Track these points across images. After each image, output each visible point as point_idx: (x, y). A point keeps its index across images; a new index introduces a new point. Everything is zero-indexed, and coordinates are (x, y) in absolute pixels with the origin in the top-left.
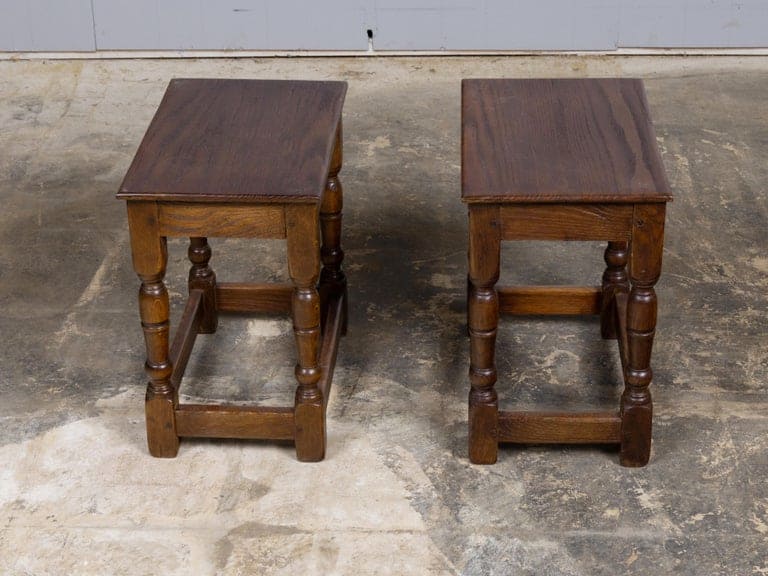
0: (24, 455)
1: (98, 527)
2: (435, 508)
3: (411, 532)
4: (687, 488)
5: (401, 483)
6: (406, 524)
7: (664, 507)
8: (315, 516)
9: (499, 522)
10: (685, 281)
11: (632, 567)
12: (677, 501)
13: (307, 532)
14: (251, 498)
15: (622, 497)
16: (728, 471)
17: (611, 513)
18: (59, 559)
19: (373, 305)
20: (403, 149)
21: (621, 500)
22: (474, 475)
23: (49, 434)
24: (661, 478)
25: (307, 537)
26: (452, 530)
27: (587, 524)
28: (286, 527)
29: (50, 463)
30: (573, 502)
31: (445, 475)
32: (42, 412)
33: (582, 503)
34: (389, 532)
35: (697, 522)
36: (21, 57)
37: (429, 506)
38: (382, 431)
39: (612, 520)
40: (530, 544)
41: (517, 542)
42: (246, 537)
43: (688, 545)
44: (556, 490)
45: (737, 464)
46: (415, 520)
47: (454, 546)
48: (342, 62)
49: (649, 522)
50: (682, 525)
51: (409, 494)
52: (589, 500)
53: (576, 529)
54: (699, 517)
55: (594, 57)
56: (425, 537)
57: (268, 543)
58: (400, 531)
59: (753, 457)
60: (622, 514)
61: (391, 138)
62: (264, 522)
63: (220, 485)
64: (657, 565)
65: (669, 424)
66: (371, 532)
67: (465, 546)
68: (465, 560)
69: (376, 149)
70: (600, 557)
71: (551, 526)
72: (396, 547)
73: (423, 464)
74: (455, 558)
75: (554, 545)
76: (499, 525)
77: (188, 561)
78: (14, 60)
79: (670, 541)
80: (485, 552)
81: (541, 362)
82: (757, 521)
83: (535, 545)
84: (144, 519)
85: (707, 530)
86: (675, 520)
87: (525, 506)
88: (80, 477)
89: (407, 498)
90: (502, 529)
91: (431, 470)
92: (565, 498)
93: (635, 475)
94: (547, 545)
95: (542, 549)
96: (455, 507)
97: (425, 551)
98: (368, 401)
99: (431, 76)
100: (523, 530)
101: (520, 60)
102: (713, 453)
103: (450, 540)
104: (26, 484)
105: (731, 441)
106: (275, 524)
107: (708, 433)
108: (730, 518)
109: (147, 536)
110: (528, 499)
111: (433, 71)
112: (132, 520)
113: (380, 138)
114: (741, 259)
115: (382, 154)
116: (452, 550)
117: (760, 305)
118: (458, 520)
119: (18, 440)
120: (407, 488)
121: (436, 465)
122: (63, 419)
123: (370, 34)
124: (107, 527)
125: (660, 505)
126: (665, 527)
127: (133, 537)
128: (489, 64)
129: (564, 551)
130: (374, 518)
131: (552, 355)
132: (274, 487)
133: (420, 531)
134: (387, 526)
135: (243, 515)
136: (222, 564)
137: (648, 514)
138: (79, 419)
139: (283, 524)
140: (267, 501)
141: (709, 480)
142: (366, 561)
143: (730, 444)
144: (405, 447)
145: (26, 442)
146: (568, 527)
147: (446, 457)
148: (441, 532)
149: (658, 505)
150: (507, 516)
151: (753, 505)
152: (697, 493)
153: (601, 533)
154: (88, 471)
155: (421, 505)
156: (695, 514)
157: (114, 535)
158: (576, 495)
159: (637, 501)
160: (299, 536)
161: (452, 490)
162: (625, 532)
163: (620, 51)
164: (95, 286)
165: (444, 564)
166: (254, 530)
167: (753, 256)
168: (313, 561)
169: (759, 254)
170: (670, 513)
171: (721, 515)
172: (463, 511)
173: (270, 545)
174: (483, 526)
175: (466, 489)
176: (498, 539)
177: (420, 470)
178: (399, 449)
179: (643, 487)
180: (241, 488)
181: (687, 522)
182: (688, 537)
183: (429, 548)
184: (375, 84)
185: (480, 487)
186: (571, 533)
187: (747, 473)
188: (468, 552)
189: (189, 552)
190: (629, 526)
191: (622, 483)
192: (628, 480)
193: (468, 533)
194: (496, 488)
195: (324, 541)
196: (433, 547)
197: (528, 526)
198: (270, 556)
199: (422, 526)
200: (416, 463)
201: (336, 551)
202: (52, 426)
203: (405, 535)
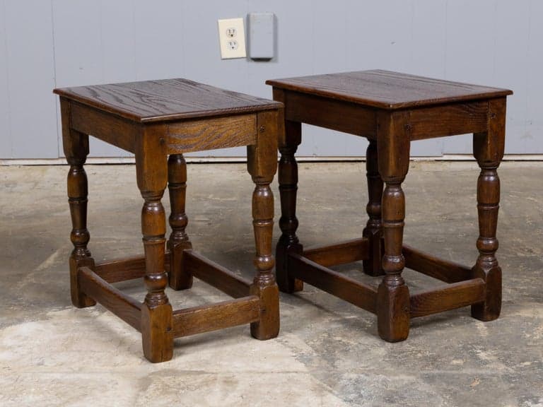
1: (45, 372)
2: (316, 361)
3: (296, 372)
4: (516, 349)
5: (288, 349)
6: (294, 369)
7: (499, 359)
8: (220, 365)
9: (367, 367)
10: (503, 256)
12: (509, 356)
13: (213, 373)
15: (465, 354)
17: (455, 362)
18: (13, 388)
21: (463, 356)
22: (346, 345)
23: (9, 328)
25: (213, 375)
26: (329, 371)
27: (438, 368)
28: (196, 371)
30: (425, 357)
31: (323, 345)
32: (5, 318)
33: (433, 358)
34: (279, 373)
35: (525, 366)
37: (310, 360)
39: (457, 365)
40: (392, 377)
41: (382, 377)
42: (163, 376)
43: (520, 377)
44: (412, 351)
46: (301, 366)
47: (332, 379)
49: (487, 366)
50: (514, 367)
51: (294, 354)
52: (439, 356)
53: (428, 370)
54: (528, 363)
55: (426, 162)
56: (308, 375)
57: (182, 379)
58: (288, 372)
60: (465, 363)
62: (178, 369)
64: (496, 387)
66: (264, 373)
67: (340, 379)
68: (341, 385)
70: (450, 383)
73: (305, 340)
74: (332, 385)
75: (412, 378)
76: (368, 369)
77: (116, 389)
79: (504, 375)
83: (397, 378)
85: (533, 369)
86: (507, 365)
87: (387, 359)
88: (32, 349)
89: (294, 356)
90: (369, 371)
91: (311, 343)
92: (419, 355)
93: (474, 344)
94: (406, 378)
95: (403, 380)
96: (331, 360)
97: (307, 382)
100: (386, 371)
102: (534, 333)
106: (187, 369)
107: (529, 323)
109: (82, 376)
116: (330, 381)
118: (334, 367)
120: (293, 351)
121: (315, 340)
124: (51, 372)
126: (500, 368)
127: (72, 377)
129: (420, 381)
130: (267, 366)
133: (302, 372)
134: (276, 369)
136: (144, 390)
138: (33, 321)
139: (194, 370)
146: (422, 369)
147: (323, 336)
148: (320, 372)
149: (494, 358)
152: (524, 352)
153: (449, 372)
155: (305, 360)
156: (523, 362)
157: (57, 376)
158: (428, 354)
159: (477, 356)
160: (206, 375)
161: (329, 352)
162: (469, 371)
163: (445, 157)
165: (324, 388)
166: (170, 372)
168: (217, 388)
170: (504, 362)
172: (337, 363)
174: (354, 369)
175: (340, 352)
176: (367, 375)
177: (303, 343)
179: (480, 349)
181: (518, 365)
182: (519, 373)
183: (311, 379)
185: (351, 351)
186: (425, 372)
188: (343, 382)
189: (117, 384)
190: (471, 368)
191: (464, 347)
192: (469, 346)
193: (343, 372)
194: (364, 351)
195: (226, 377)
196: (314, 379)
197: (390, 369)
198: (182, 385)
199: (306, 370)
200: (299, 340)
201: (236, 383)
202: (11, 324)
203: (291, 374)
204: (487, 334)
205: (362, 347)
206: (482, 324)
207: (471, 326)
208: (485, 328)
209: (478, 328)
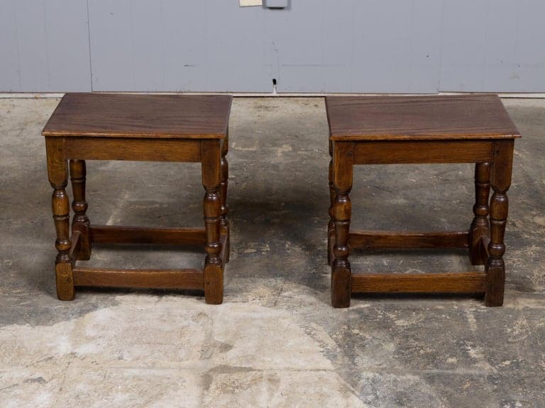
0: (73, 327)
1: (126, 368)
2: (339, 357)
3: (325, 370)
4: (499, 346)
5: (317, 344)
6: (323, 367)
7: (485, 357)
8: (263, 361)
9: (380, 365)
11: (467, 390)
12: (493, 354)
13: (259, 371)
14: (221, 352)
15: (458, 351)
16: (524, 338)
17: (450, 360)
18: (103, 385)
19: (289, 243)
20: (301, 152)
21: (457, 353)
22: (363, 339)
23: (88, 316)
24: (482, 341)
25: (259, 373)
26: (351, 369)
27: (436, 366)
28: (245, 368)
29: (90, 332)
30: (427, 354)
31: (344, 339)
33: (433, 355)
34: (311, 370)
35: (506, 365)
36: (42, 96)
37: (335, 356)
38: (301, 314)
39: (452, 364)
40: (401, 377)
41: (393, 376)
42: (221, 373)
43: (501, 377)
44: (415, 348)
45: (530, 333)
46: (327, 364)
47: (353, 378)
48: (256, 100)
49: (476, 365)
50: (497, 367)
51: (322, 350)
52: (437, 353)
53: (430, 369)
54: (508, 363)
56: (335, 373)
57: (235, 376)
58: (318, 370)
59: (540, 329)
60: (458, 361)
61: (293, 146)
62: (231, 364)
63: (202, 343)
64: (482, 388)
65: (485, 311)
66: (299, 370)
67: (360, 378)
68: (361, 386)
69: (283, 152)
70: (446, 384)
71: (413, 368)
72: (317, 379)
73: (329, 333)
74: (354, 385)
75: (417, 378)
76: (381, 367)
77: (185, 387)
78: (37, 98)
79: (489, 376)
80: (373, 381)
83: (404, 378)
84: (154, 364)
85: (512, 370)
86: (492, 364)
87: (396, 356)
88: (111, 340)
89: (323, 352)
90: (383, 369)
91: (335, 336)
92: (422, 352)
93: (465, 339)
94: (412, 378)
95: (409, 380)
96: (352, 357)
97: (334, 381)
98: (291, 297)
99: (316, 109)
100: (396, 369)
102: (514, 327)
103: (350, 375)
104: (76, 344)
105: (525, 321)
106: (238, 366)
107: (511, 316)
108: (527, 363)
109: (154, 372)
110: (397, 352)
111: (316, 106)
112: (146, 364)
113: (285, 146)
114: (526, 218)
115: (288, 155)
116: (352, 380)
117: (540, 244)
118: (354, 364)
119: (68, 319)
120: (320, 346)
121: (338, 333)
122: (95, 307)
123: (275, 81)
124: (131, 368)
125: (482, 356)
126: (486, 368)
127: (147, 373)
129: (423, 381)
130: (301, 363)
132: (235, 345)
133: (330, 370)
134: (309, 367)
135: (218, 360)
136: (207, 388)
138: (105, 307)
139: (244, 366)
140: (231, 353)
141: (513, 343)
142: (298, 387)
143: (525, 322)
144: (317, 323)
145: (73, 321)
146: (424, 368)
147: (344, 329)
148: (344, 370)
149: (481, 356)
150: (385, 362)
151: (541, 356)
152: (506, 349)
153: (446, 371)
154: (115, 336)
155: (331, 356)
156: (505, 361)
157: (136, 372)
158: (429, 350)
159: (468, 353)
160: (253, 373)
161: (349, 347)
162: (461, 371)
163: (441, 94)
165: (347, 388)
166: (225, 369)
167: (534, 216)
168: (264, 386)
169: (539, 215)
170: (489, 361)
171: (522, 362)
172: (357, 359)
173: (236, 378)
174: (371, 367)
175: (358, 347)
176: (381, 374)
177: (329, 336)
178: (313, 325)
179: (471, 346)
180: (215, 346)
181: (500, 365)
182: (501, 374)
183: (337, 379)
184: (278, 114)
185: (367, 346)
186: (427, 371)
187: (536, 339)
188: (363, 382)
189: (185, 381)
190: (463, 367)
191: (457, 344)
192: (461, 342)
193: (361, 371)
194: (377, 346)
195: (271, 375)
196: (340, 379)
197: (399, 367)
198: (237, 384)
199: (332, 367)
200: (325, 333)
201: (278, 381)
202: (89, 311)
203: (321, 372)
204: (475, 327)
205: (376, 342)
206: (472, 316)
207: (463, 318)
208: (475, 320)
209: (469, 320)
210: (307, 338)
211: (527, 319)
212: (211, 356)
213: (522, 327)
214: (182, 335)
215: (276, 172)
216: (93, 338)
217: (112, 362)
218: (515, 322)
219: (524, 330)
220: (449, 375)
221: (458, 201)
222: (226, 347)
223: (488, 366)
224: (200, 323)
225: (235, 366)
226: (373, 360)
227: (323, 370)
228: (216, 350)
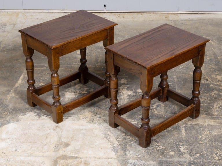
1: (18, 156)
2: (119, 151)
3: (112, 158)
4: (195, 146)
5: (110, 143)
6: (111, 156)
7: (188, 151)
8: (83, 153)
9: (138, 156)
12: (192, 150)
13: (81, 158)
14: (64, 147)
15: (175, 148)
16: (207, 141)
21: (174, 149)
22: (131, 141)
23: (4, 127)
24: (187, 143)
26: (124, 158)
27: (164, 157)
28: (74, 157)
29: (4, 136)
30: (160, 149)
31: (123, 141)
32: (2, 120)
33: (163, 150)
34: (105, 158)
35: (197, 156)
36: (1, 11)
37: (117, 150)
38: (104, 127)
39: (172, 155)
40: (147, 162)
41: (143, 162)
42: (62, 159)
43: (195, 163)
44: (156, 146)
45: (210, 138)
46: (113, 154)
47: (124, 163)
49: (183, 156)
50: (193, 157)
51: (111, 147)
52: (165, 149)
53: (161, 158)
54: (198, 155)
55: (171, 14)
56: (116, 160)
57: (69, 161)
58: (108, 158)
59: (214, 136)
60: (175, 153)
62: (68, 155)
63: (55, 143)
65: (190, 126)
66: (100, 158)
67: (128, 163)
71: (154, 157)
72: (107, 163)
73: (116, 138)
75: (154, 163)
79: (189, 162)
80: (134, 165)
81: (152, 107)
82: (215, 156)
83: (149, 163)
84: (32, 154)
85: (200, 159)
86: (191, 156)
88: (13, 140)
89: (111, 148)
90: (139, 158)
91: (118, 139)
92: (158, 148)
93: (179, 142)
94: (152, 163)
96: (125, 151)
97: (116, 164)
98: (100, 118)
99: (123, 19)
100: (145, 158)
101: (149, 14)
102: (203, 135)
103: (123, 161)
105: (208, 131)
106: (71, 155)
107: (202, 129)
108: (207, 155)
109: (32, 159)
110: (147, 149)
111: (123, 17)
112: (28, 154)
114: (213, 76)
117: (219, 90)
118: (126, 155)
120: (111, 145)
121: (120, 138)
122: (8, 122)
123: (105, 6)
124: (20, 156)
126: (188, 158)
127: (28, 159)
128: (140, 15)
129: (157, 165)
130: (101, 154)
131: (156, 104)
132: (71, 144)
134: (104, 156)
135: (62, 153)
137: (183, 154)
138: (13, 122)
139: (74, 156)
140: (69, 148)
141: (202, 144)
143: (208, 132)
144: (111, 132)
146: (159, 157)
147: (123, 135)
148: (121, 158)
149: (186, 151)
150: (141, 154)
151: (214, 151)
152: (198, 147)
153: (169, 159)
155: (115, 150)
156: (197, 154)
157: (22, 158)
158: (162, 148)
159: (180, 149)
160: (78, 159)
161: (124, 145)
162: (176, 159)
163: (179, 12)
164: (20, 82)
166: (65, 157)
167: (217, 75)
169: (218, 74)
170: (189, 154)
171: (205, 154)
172: (127, 152)
174: (133, 157)
175: (129, 145)
176: (138, 161)
177: (115, 139)
178: (109, 133)
179: (181, 145)
180: (61, 144)
181: (194, 156)
182: (194, 161)
185: (133, 145)
186: (160, 159)
187: (213, 142)
188: (129, 165)
190: (177, 157)
191: (175, 144)
192: (177, 143)
193: (128, 159)
195: (85, 161)
196: (118, 163)
197: (147, 157)
199: (115, 157)
200: (114, 137)
201: (89, 164)
202: (5, 124)
203: (110, 159)
204: (185, 135)
206: (183, 129)
207: (179, 130)
208: (185, 131)
209: (182, 131)
210: (106, 140)
211: (209, 131)
212: (59, 149)
213: (207, 135)
214: (47, 137)
215: (101, 51)
216: (5, 139)
217: (11, 153)
218: (204, 132)
219: (207, 137)
220: (170, 161)
221: (182, 67)
222: (67, 145)
223: (188, 157)
224: (56, 131)
225: (70, 155)
226: (135, 153)
227: (111, 158)
228: (62, 146)
